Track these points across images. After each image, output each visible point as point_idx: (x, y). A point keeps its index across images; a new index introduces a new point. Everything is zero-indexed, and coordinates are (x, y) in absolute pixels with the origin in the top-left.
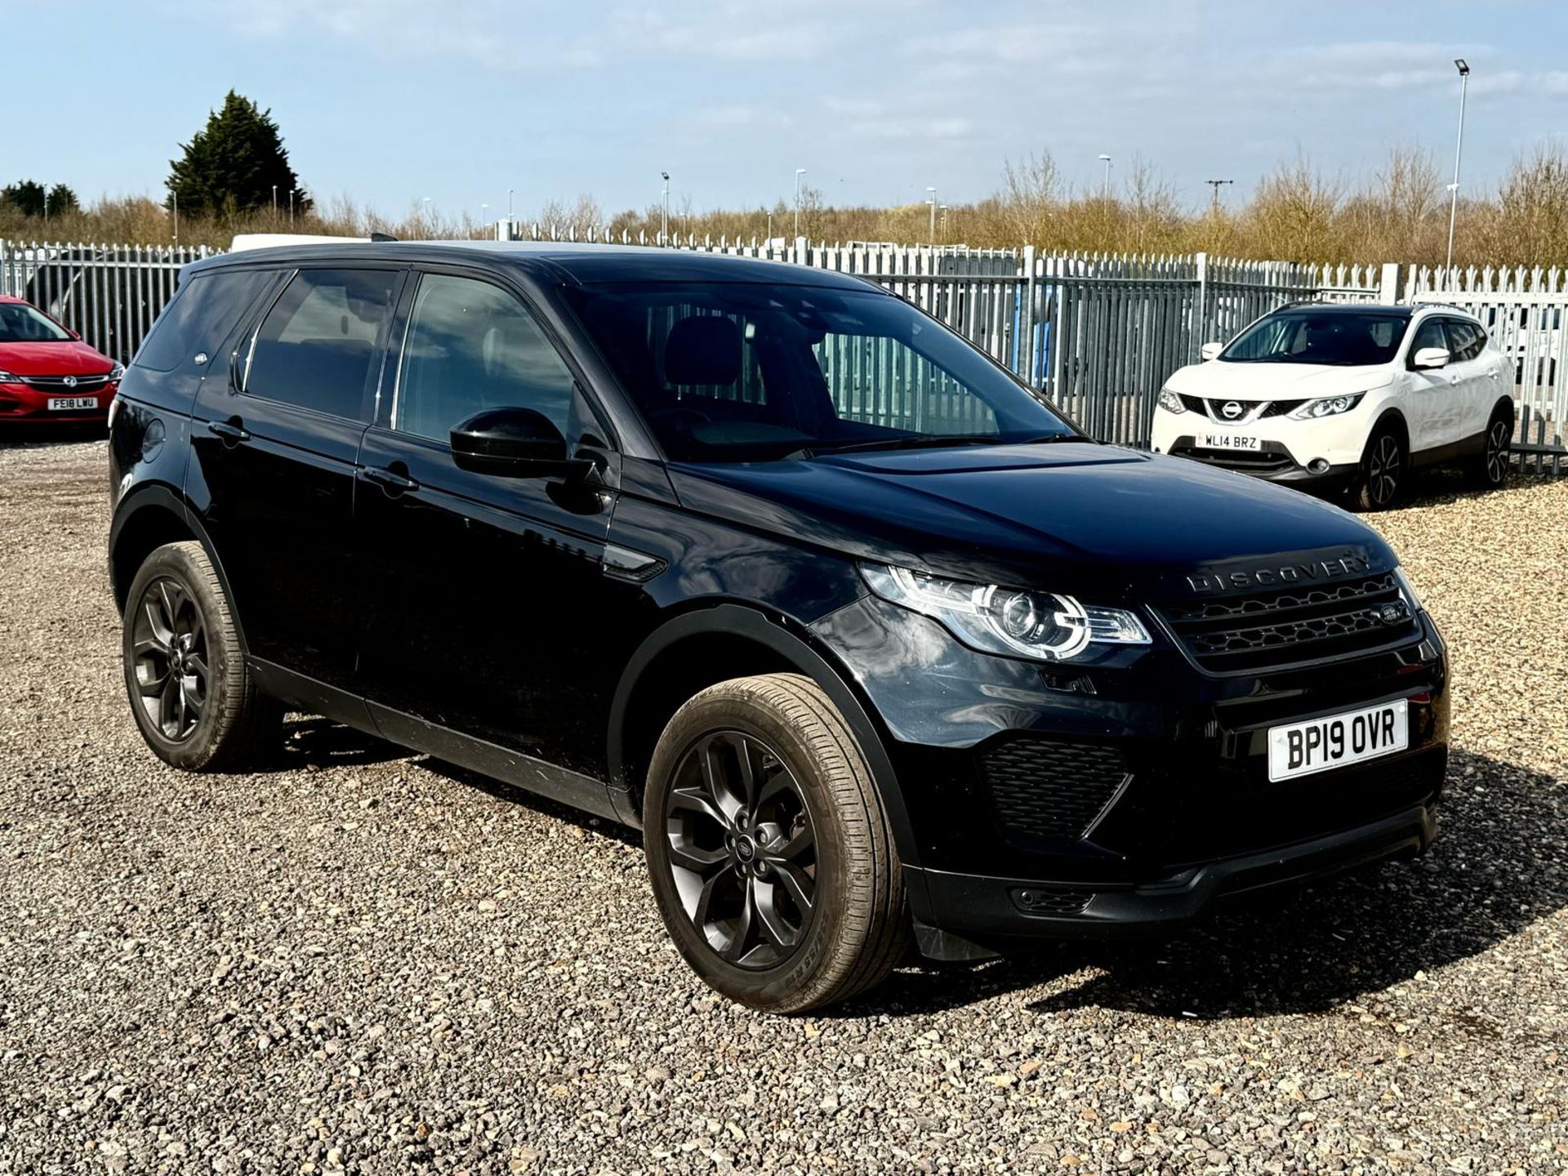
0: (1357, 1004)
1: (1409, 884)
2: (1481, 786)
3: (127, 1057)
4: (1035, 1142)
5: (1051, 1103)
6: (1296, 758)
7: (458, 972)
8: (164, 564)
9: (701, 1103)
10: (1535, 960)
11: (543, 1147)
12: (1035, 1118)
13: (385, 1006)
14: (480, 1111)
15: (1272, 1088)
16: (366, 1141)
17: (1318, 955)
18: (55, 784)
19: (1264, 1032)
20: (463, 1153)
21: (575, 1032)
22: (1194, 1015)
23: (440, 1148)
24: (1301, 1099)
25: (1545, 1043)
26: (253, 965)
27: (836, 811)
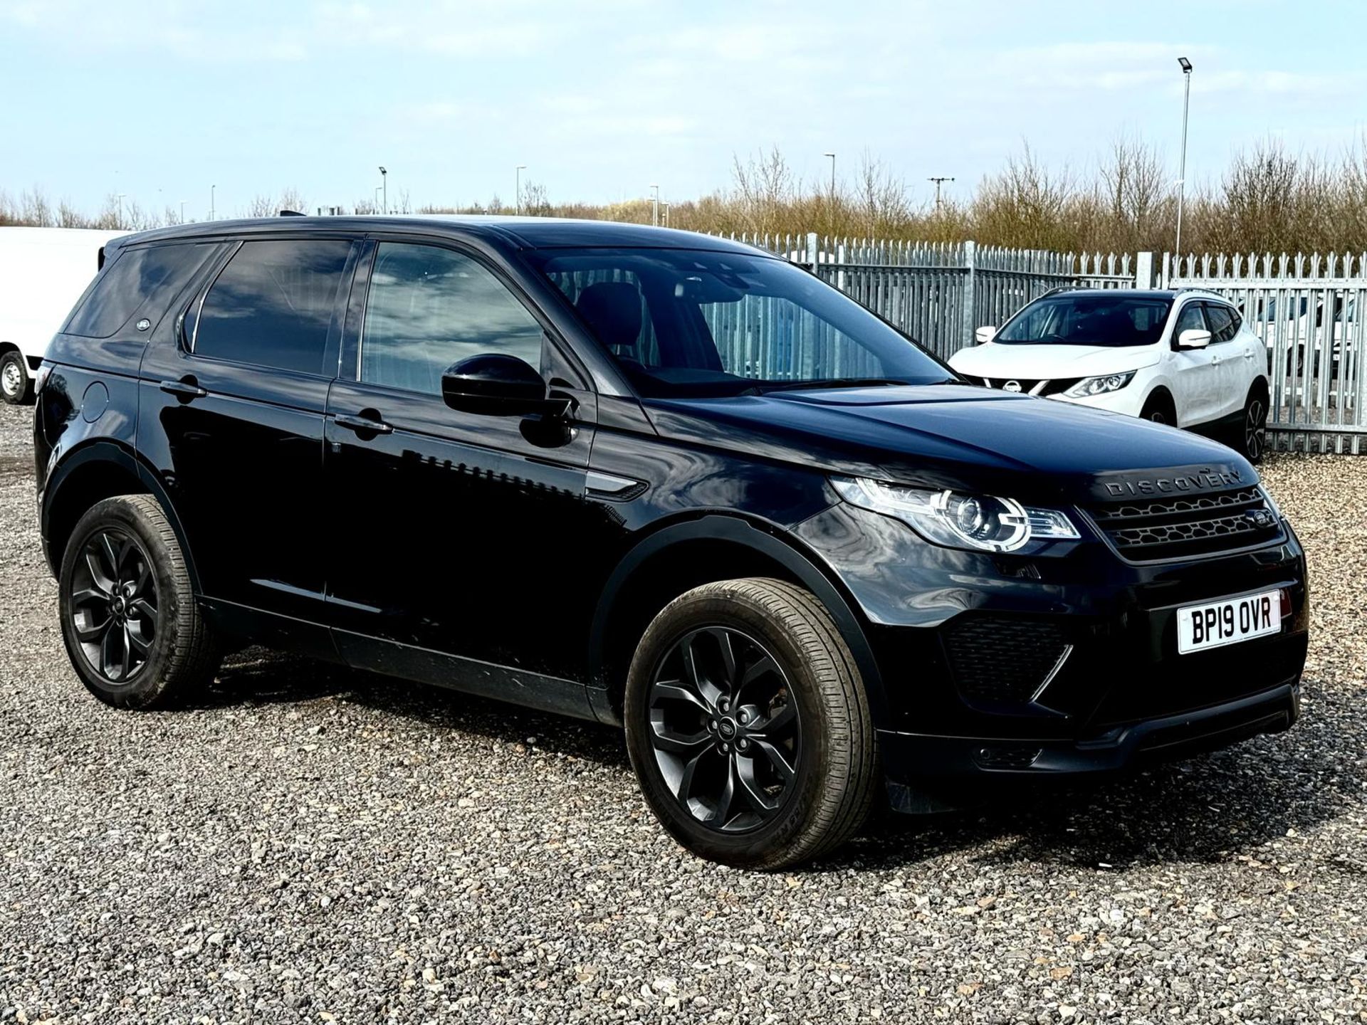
0: (1243, 854)
1: (1263, 770)
2: (1305, 698)
3: (210, 915)
4: (1008, 950)
5: (1013, 925)
6: (1199, 635)
7: (467, 850)
8: (108, 515)
9: (720, 932)
11: (600, 966)
12: (1003, 935)
14: (536, 943)
15: (1189, 912)
16: (450, 963)
17: (1200, 821)
18: (11, 723)
19: (1172, 875)
20: (534, 971)
21: (591, 887)
22: (1110, 866)
23: (513, 968)
24: (1215, 918)
26: (284, 848)
27: (817, 687)
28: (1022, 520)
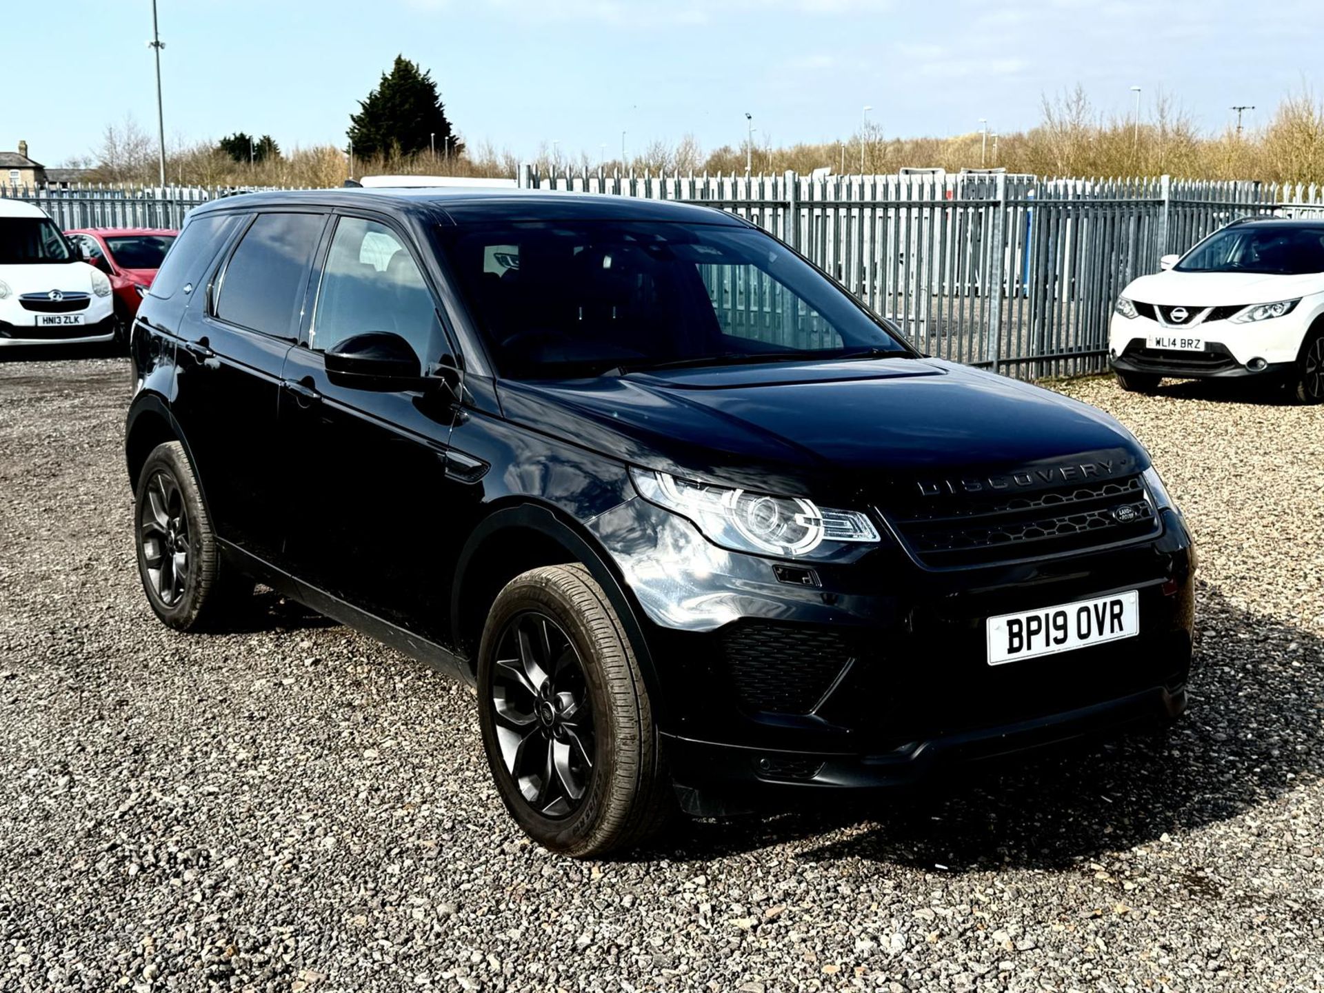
0: (1098, 861)
1: (1193, 751)
2: (1298, 661)
3: (20, 878)
4: (751, 980)
5: (780, 945)
6: (1016, 644)
7: (320, 812)
8: (159, 459)
9: (475, 935)
10: (1281, 825)
11: (326, 971)
12: (759, 958)
13: (248, 841)
14: (284, 937)
15: (987, 938)
16: (180, 959)
17: (1080, 815)
18: (69, 641)
19: (1000, 885)
20: (258, 973)
21: (394, 869)
22: (946, 868)
23: (240, 968)
24: (1010, 948)
25: (1259, 904)
26: (154, 801)
27: (606, 685)
28: (817, 522)
